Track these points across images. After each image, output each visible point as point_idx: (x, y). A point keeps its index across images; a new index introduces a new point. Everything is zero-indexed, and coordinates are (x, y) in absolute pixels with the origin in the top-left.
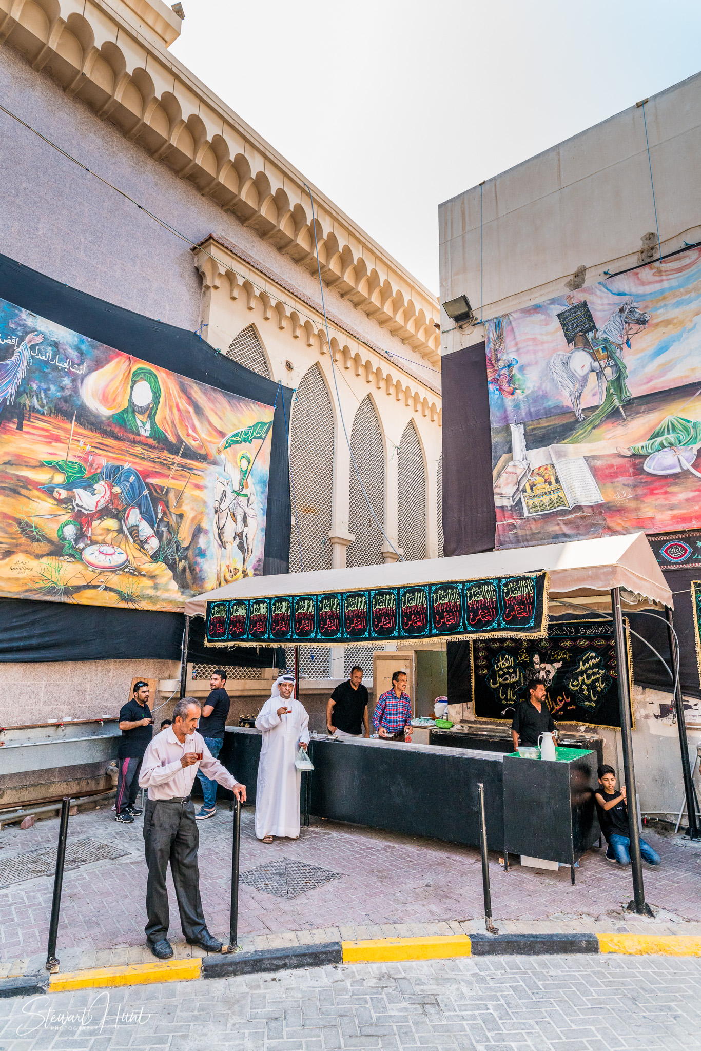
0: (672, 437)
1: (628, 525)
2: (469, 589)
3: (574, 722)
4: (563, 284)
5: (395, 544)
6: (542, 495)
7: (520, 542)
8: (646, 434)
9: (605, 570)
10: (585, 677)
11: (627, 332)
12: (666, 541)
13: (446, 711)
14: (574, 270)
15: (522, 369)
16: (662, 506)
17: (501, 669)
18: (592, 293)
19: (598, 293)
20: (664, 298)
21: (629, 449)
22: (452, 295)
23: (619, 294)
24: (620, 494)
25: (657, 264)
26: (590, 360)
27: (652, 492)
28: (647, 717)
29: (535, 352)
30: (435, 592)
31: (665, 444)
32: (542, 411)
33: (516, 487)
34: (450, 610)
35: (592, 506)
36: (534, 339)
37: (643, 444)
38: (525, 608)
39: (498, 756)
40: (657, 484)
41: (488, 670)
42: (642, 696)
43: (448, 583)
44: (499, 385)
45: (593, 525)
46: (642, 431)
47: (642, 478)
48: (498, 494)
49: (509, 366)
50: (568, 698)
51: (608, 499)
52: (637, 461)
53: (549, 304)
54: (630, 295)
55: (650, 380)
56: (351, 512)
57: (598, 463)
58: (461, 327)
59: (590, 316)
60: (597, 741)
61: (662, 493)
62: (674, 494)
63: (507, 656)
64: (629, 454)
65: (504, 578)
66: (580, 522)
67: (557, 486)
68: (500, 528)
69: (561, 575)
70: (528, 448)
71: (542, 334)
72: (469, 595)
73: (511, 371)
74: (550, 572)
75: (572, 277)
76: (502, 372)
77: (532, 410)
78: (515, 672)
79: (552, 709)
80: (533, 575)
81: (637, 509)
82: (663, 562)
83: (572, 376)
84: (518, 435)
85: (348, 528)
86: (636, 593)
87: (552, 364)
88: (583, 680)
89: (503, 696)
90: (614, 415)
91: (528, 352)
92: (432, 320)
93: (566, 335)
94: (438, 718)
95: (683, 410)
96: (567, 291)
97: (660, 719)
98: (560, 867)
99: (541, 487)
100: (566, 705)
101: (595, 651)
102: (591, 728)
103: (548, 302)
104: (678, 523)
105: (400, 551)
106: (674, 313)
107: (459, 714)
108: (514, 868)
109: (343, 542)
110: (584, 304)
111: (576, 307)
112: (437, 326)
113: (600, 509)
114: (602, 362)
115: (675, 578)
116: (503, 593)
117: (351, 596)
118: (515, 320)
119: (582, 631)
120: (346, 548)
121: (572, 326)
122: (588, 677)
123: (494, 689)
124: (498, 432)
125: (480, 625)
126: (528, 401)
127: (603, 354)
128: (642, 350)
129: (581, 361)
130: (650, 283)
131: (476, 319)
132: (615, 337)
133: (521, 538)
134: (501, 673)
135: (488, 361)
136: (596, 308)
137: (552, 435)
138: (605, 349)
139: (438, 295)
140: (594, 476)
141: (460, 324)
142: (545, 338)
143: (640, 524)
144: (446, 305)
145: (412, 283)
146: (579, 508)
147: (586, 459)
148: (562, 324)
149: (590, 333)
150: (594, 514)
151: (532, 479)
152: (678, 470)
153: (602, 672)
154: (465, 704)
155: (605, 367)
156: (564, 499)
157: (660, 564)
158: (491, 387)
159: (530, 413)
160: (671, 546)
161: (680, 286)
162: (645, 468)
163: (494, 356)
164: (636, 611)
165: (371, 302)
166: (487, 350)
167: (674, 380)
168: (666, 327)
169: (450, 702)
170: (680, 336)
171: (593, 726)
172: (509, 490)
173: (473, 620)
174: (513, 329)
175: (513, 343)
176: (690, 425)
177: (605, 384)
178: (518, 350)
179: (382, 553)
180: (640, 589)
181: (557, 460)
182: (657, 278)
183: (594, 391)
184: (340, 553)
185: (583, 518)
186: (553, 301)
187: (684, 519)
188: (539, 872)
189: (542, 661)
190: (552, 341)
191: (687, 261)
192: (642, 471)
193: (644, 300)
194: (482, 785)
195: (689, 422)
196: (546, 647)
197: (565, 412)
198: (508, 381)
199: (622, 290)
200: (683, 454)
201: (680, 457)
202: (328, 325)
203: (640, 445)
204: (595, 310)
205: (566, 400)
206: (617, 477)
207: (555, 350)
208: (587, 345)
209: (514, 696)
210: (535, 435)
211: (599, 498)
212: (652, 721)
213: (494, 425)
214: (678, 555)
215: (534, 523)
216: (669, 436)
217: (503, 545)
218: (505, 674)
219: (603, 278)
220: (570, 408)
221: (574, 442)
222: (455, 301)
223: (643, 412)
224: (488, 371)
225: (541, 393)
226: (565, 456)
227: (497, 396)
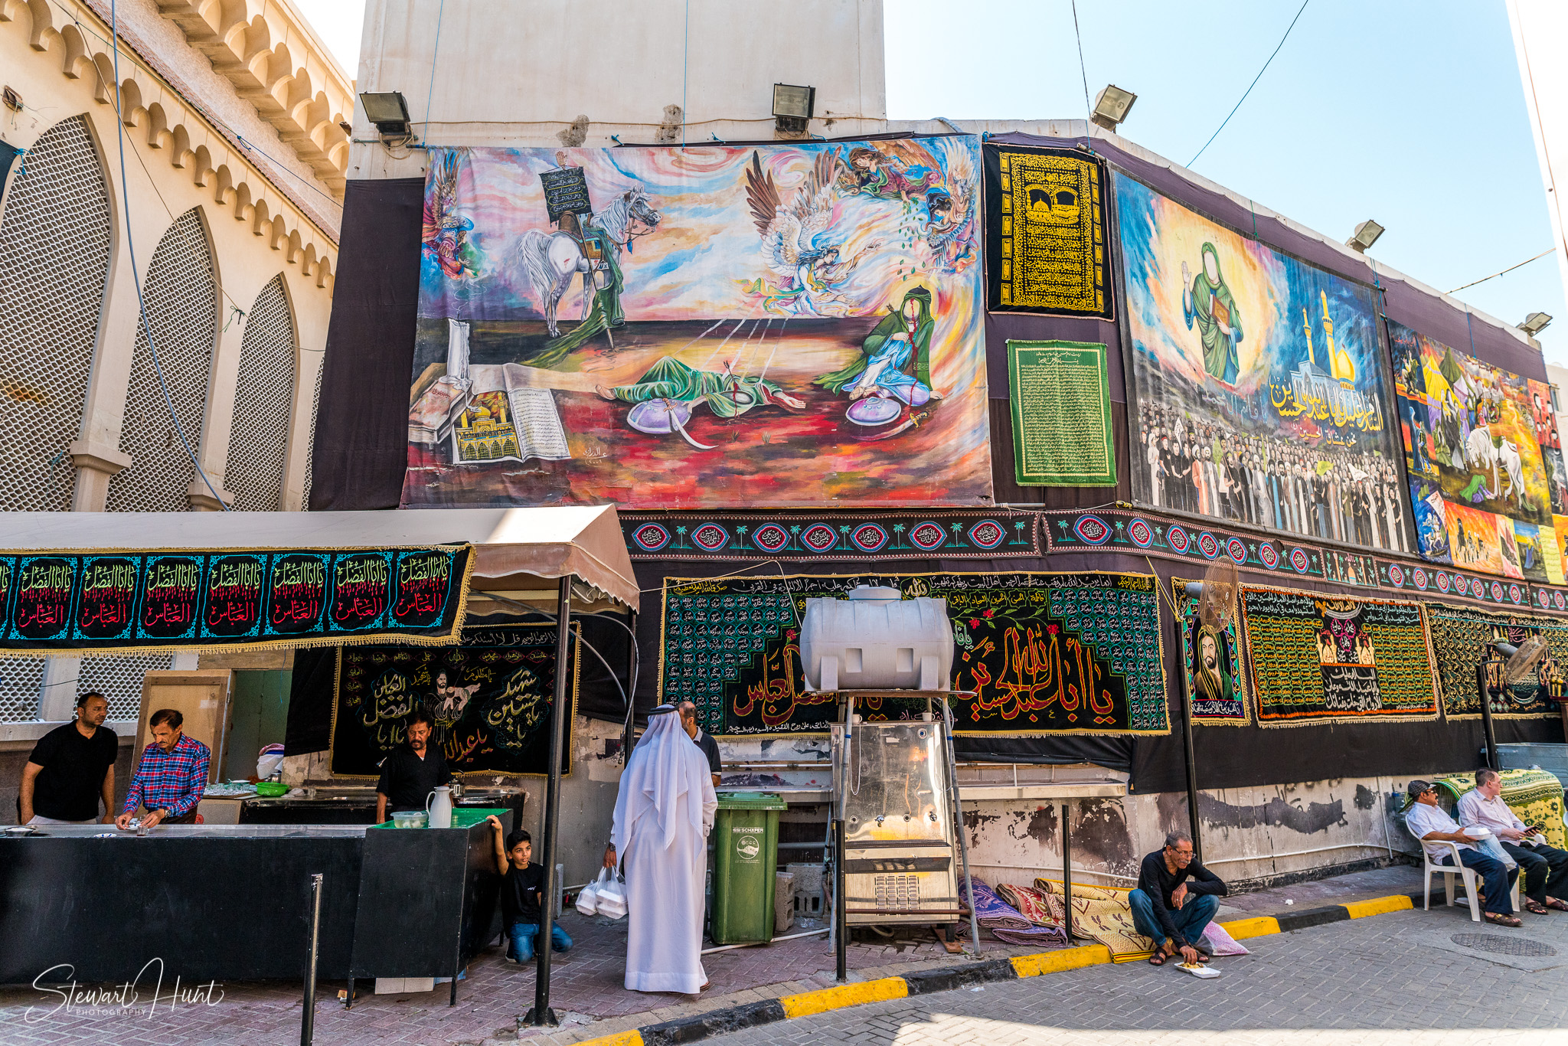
0: (665, 385)
1: (597, 494)
2: (342, 564)
3: (487, 772)
4: (555, 133)
5: (217, 483)
6: (484, 434)
7: (440, 501)
8: (635, 374)
9: (555, 550)
10: (511, 705)
11: (630, 229)
12: (642, 522)
13: (278, 768)
14: (573, 118)
15: (478, 238)
16: (642, 474)
17: (385, 696)
18: (593, 160)
19: (601, 162)
20: (681, 199)
21: (612, 390)
22: (379, 84)
23: (627, 174)
24: (593, 451)
25: (678, 150)
26: (578, 254)
27: (632, 455)
28: (588, 757)
29: (501, 219)
30: (280, 566)
31: (657, 393)
32: (501, 310)
33: (445, 418)
34: (302, 595)
35: (553, 462)
36: (503, 200)
37: (630, 387)
38: (431, 598)
39: (360, 830)
40: (640, 445)
41: (363, 699)
42: (586, 730)
43: (306, 551)
44: (439, 254)
45: (552, 489)
46: (631, 369)
47: (623, 433)
48: (416, 423)
49: (460, 229)
50: (483, 738)
51: (576, 455)
52: (620, 409)
53: (531, 155)
54: (641, 180)
55: (650, 303)
56: (129, 414)
57: (570, 402)
58: (388, 143)
59: (586, 191)
60: (517, 795)
61: (644, 458)
62: (659, 460)
63: (396, 677)
64: (611, 397)
65: (403, 550)
66: (533, 482)
67: (508, 425)
68: (412, 477)
69: (493, 552)
70: (472, 360)
71: (514, 195)
72: (340, 573)
73: (461, 238)
74: (477, 546)
75: (568, 127)
76: (448, 234)
77: (486, 304)
78: (406, 701)
79: (458, 755)
80: (451, 549)
81: (612, 475)
82: (633, 549)
83: (550, 270)
84: (458, 337)
85: (118, 442)
86: (593, 585)
87: (523, 244)
88: (509, 710)
89: (382, 738)
90: (598, 340)
91: (490, 215)
92: (339, 116)
93: (549, 207)
94: (263, 781)
95: (683, 353)
96: (558, 145)
97: (603, 760)
98: (436, 986)
99: (484, 423)
100: (480, 746)
101: (530, 669)
102: (511, 779)
103: (531, 151)
104: (658, 499)
105: (228, 497)
106: (688, 222)
107: (303, 770)
108: (362, 1001)
109: (102, 466)
110: (580, 172)
111: (568, 171)
112: (346, 128)
113: (562, 467)
114: (593, 261)
115: (646, 572)
116: (400, 574)
117: (101, 563)
118: (478, 160)
119: (516, 639)
120: (108, 478)
121: (560, 198)
122: (517, 705)
123: (369, 728)
124: (429, 325)
125: (352, 622)
126: (481, 289)
127: (596, 250)
128: (646, 260)
129: (565, 252)
130: (666, 173)
131: (416, 139)
132: (614, 232)
133: (443, 496)
134: (383, 702)
135: (425, 210)
136: (594, 182)
137: (510, 349)
138: (599, 244)
139: (355, 78)
140: (562, 419)
141: (388, 137)
142: (519, 203)
143: (612, 496)
144: (366, 97)
145: (310, 41)
146: (535, 462)
147: (555, 393)
148: (545, 190)
149: (583, 215)
150: (554, 474)
151: (473, 409)
152: (668, 430)
153: (537, 698)
154: (315, 755)
155: (596, 270)
156: (516, 445)
157: (630, 552)
158: (426, 253)
159: (481, 309)
160: (646, 530)
161: (701, 190)
162: (629, 420)
163: (436, 206)
164: (592, 613)
165: (223, 44)
166: (427, 194)
167: (678, 310)
168: (678, 237)
169: (287, 753)
170: (691, 256)
171: (515, 775)
172: (435, 420)
173: (343, 613)
174: (472, 173)
175: (470, 195)
176: (689, 374)
177: (593, 294)
178: (476, 208)
179: (189, 497)
180: (599, 581)
181: (513, 387)
182: (676, 170)
183: (577, 299)
184: (91, 485)
185: (539, 477)
186: (538, 152)
187: (667, 496)
188: (402, 999)
189: (450, 683)
190: (528, 211)
191: (712, 160)
192: (626, 425)
193: (656, 193)
194: (320, 877)
195: (688, 369)
196: (460, 662)
197: (534, 319)
198: (455, 252)
199: (631, 170)
200: (676, 410)
201: (672, 412)
202: (118, 48)
203: (626, 387)
204: (593, 185)
205: (537, 301)
206: (591, 426)
207: (531, 225)
208: (575, 232)
209: (400, 738)
210: (485, 343)
211: (564, 451)
212: (593, 764)
213: (423, 314)
214: (652, 539)
215: (466, 475)
216: (662, 383)
217: (413, 503)
218: (389, 703)
219: (610, 144)
220: (541, 315)
221: (541, 365)
222: (382, 96)
223: (636, 344)
224: (425, 226)
225: (502, 283)
226: (525, 383)
227: (433, 270)
